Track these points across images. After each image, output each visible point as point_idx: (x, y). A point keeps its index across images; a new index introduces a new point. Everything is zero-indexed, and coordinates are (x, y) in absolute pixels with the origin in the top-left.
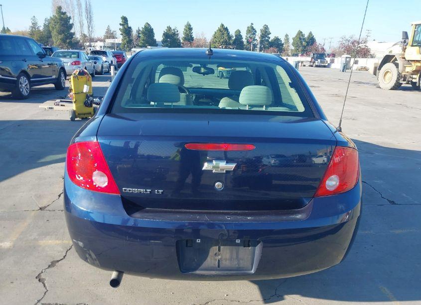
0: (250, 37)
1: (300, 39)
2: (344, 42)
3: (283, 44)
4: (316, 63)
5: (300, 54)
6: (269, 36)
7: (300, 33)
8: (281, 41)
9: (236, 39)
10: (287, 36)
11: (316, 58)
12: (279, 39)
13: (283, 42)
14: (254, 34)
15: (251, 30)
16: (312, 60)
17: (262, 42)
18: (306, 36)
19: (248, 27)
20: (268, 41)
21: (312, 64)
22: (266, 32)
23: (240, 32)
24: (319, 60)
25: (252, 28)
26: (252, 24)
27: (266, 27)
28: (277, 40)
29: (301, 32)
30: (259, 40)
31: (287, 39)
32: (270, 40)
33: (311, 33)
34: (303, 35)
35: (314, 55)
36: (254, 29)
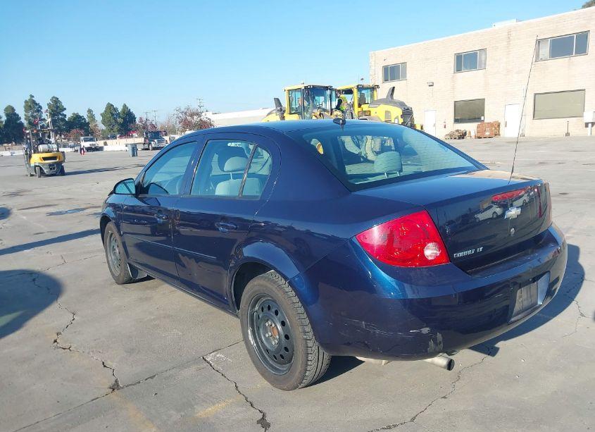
0: (32, 116)
1: (113, 115)
2: (180, 115)
3: (88, 123)
4: (153, 144)
5: (118, 136)
6: (64, 112)
7: (110, 107)
8: (84, 119)
9: (7, 121)
10: (90, 111)
11: (151, 138)
12: (81, 117)
13: (87, 120)
14: (38, 111)
15: (32, 105)
16: (145, 141)
17: (54, 122)
18: (120, 110)
19: (26, 102)
20: (63, 120)
21: (146, 146)
22: (57, 107)
23: (13, 109)
24: (156, 140)
25: (34, 102)
26: (32, 96)
27: (56, 101)
28: (77, 118)
29: (112, 105)
30: (49, 120)
31: (92, 116)
32: (67, 119)
33: (125, 106)
34: (115, 109)
35: (147, 134)
36: (37, 104)
